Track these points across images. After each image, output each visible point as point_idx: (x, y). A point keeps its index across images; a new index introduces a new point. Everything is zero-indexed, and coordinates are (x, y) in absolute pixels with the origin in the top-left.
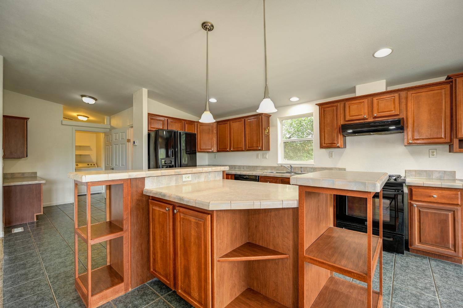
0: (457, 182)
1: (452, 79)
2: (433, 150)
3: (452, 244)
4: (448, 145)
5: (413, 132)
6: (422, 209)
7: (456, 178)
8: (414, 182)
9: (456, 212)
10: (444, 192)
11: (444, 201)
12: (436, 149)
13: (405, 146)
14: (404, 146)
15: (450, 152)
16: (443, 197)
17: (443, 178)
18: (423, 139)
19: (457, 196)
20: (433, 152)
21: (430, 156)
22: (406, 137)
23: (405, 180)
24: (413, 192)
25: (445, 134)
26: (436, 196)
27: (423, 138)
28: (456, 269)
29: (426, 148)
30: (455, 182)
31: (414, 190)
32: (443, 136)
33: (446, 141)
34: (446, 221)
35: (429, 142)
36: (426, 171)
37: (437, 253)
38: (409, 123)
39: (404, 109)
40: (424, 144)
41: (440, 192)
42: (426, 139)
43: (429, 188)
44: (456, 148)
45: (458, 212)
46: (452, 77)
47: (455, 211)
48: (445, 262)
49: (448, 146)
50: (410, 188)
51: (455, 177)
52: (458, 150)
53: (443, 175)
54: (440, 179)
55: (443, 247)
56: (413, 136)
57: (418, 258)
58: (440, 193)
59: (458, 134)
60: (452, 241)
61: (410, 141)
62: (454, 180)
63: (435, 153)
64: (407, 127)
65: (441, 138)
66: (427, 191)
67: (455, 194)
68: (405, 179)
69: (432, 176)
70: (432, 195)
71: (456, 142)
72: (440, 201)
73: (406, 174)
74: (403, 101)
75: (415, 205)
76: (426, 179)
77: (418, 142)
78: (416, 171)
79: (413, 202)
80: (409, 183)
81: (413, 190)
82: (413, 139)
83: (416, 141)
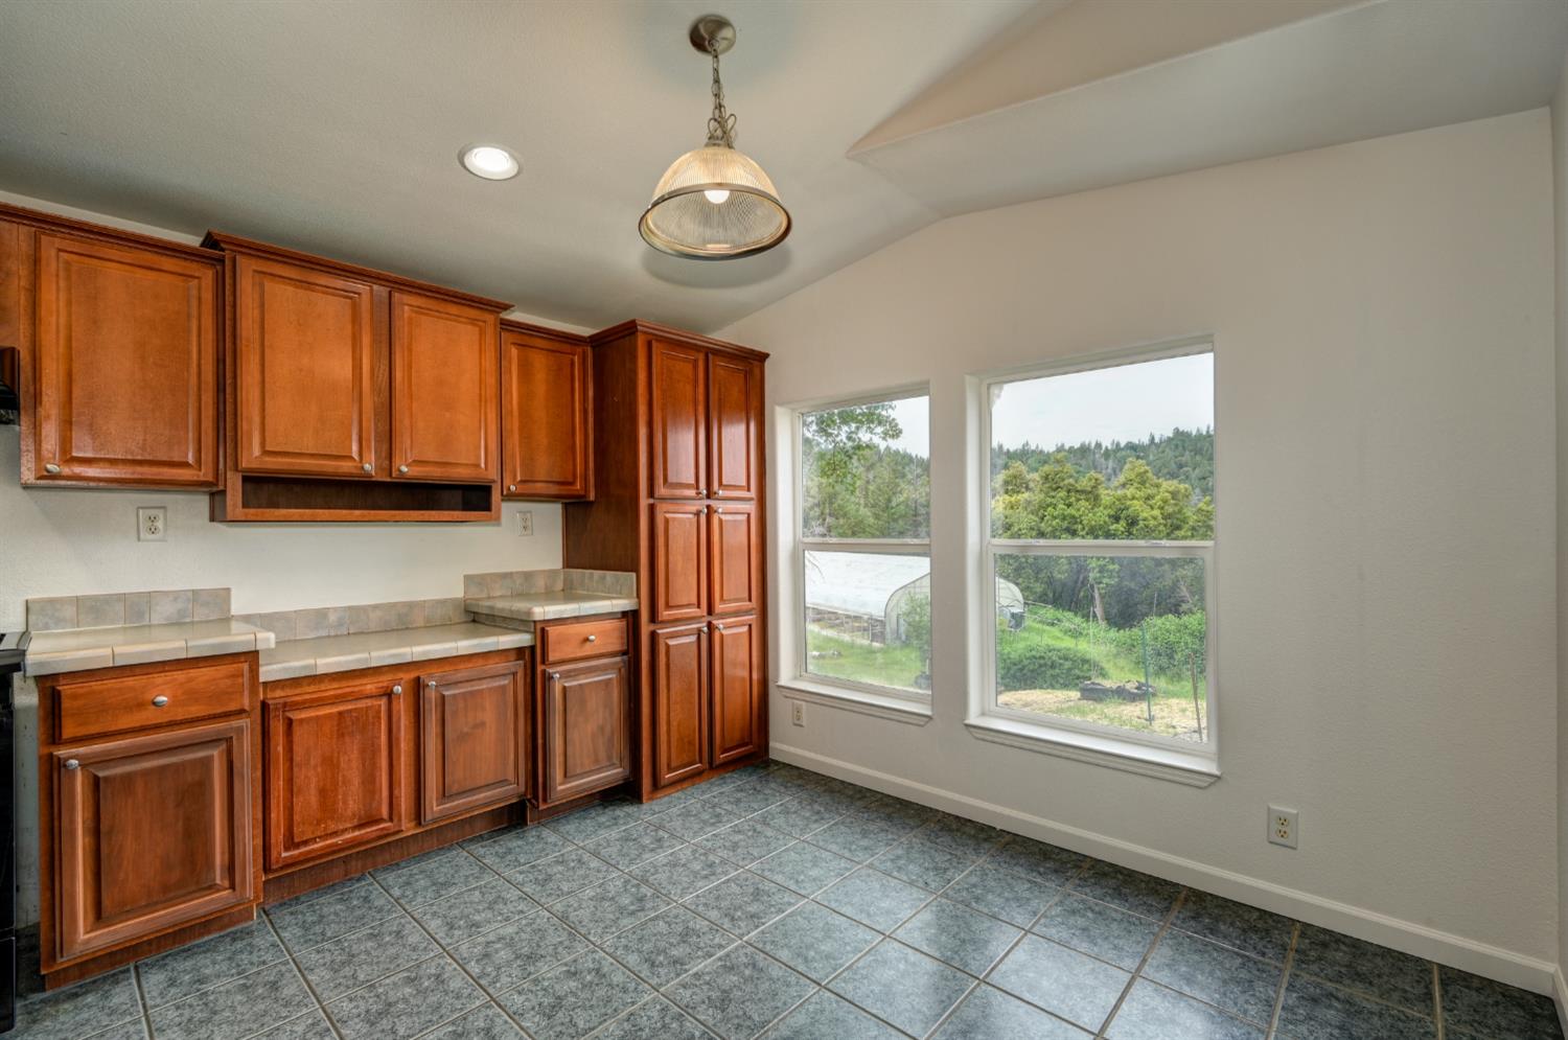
0: (235, 626)
1: (223, 250)
2: (152, 512)
3: (222, 866)
4: (205, 492)
5: (67, 424)
6: (103, 769)
7: (234, 612)
8: (69, 656)
9: (235, 742)
10: (193, 673)
11: (196, 710)
12: (164, 508)
13: (26, 487)
14: (20, 491)
15: (212, 519)
16: (192, 696)
17: (188, 620)
18: (113, 462)
19: (240, 680)
20: (152, 519)
21: (142, 536)
22: (27, 444)
23: (23, 653)
24: (66, 704)
25: (199, 450)
26: (165, 699)
27: (112, 456)
28: (234, 953)
29: (125, 503)
30: (228, 632)
31: (65, 689)
32: (191, 459)
33: (202, 479)
34: (201, 787)
35: (136, 476)
36: (122, 598)
37: (170, 927)
38: (44, 380)
39: (22, 311)
40: (115, 485)
41: (180, 676)
42: (125, 462)
43: (138, 671)
44: (235, 505)
45: (240, 739)
46: (223, 245)
47: (231, 738)
48: (198, 946)
49: (206, 498)
50: (50, 686)
51: (229, 610)
52: (240, 512)
53: (190, 606)
54: (177, 623)
55: (194, 892)
56: (65, 444)
57: (90, 999)
58: (181, 684)
59: (239, 457)
60: (223, 853)
61: (49, 466)
62: (226, 620)
63: (160, 524)
64: (37, 399)
65: (185, 465)
66: (130, 682)
67: (233, 676)
68: (21, 648)
69: (147, 616)
70: (149, 697)
71: (234, 486)
72: (181, 714)
73: (32, 618)
74: (14, 268)
75: (74, 762)
76: (125, 629)
77: (91, 471)
78: (78, 601)
79: (62, 752)
80: (41, 664)
81: (63, 694)
82: (68, 457)
83: (78, 470)
